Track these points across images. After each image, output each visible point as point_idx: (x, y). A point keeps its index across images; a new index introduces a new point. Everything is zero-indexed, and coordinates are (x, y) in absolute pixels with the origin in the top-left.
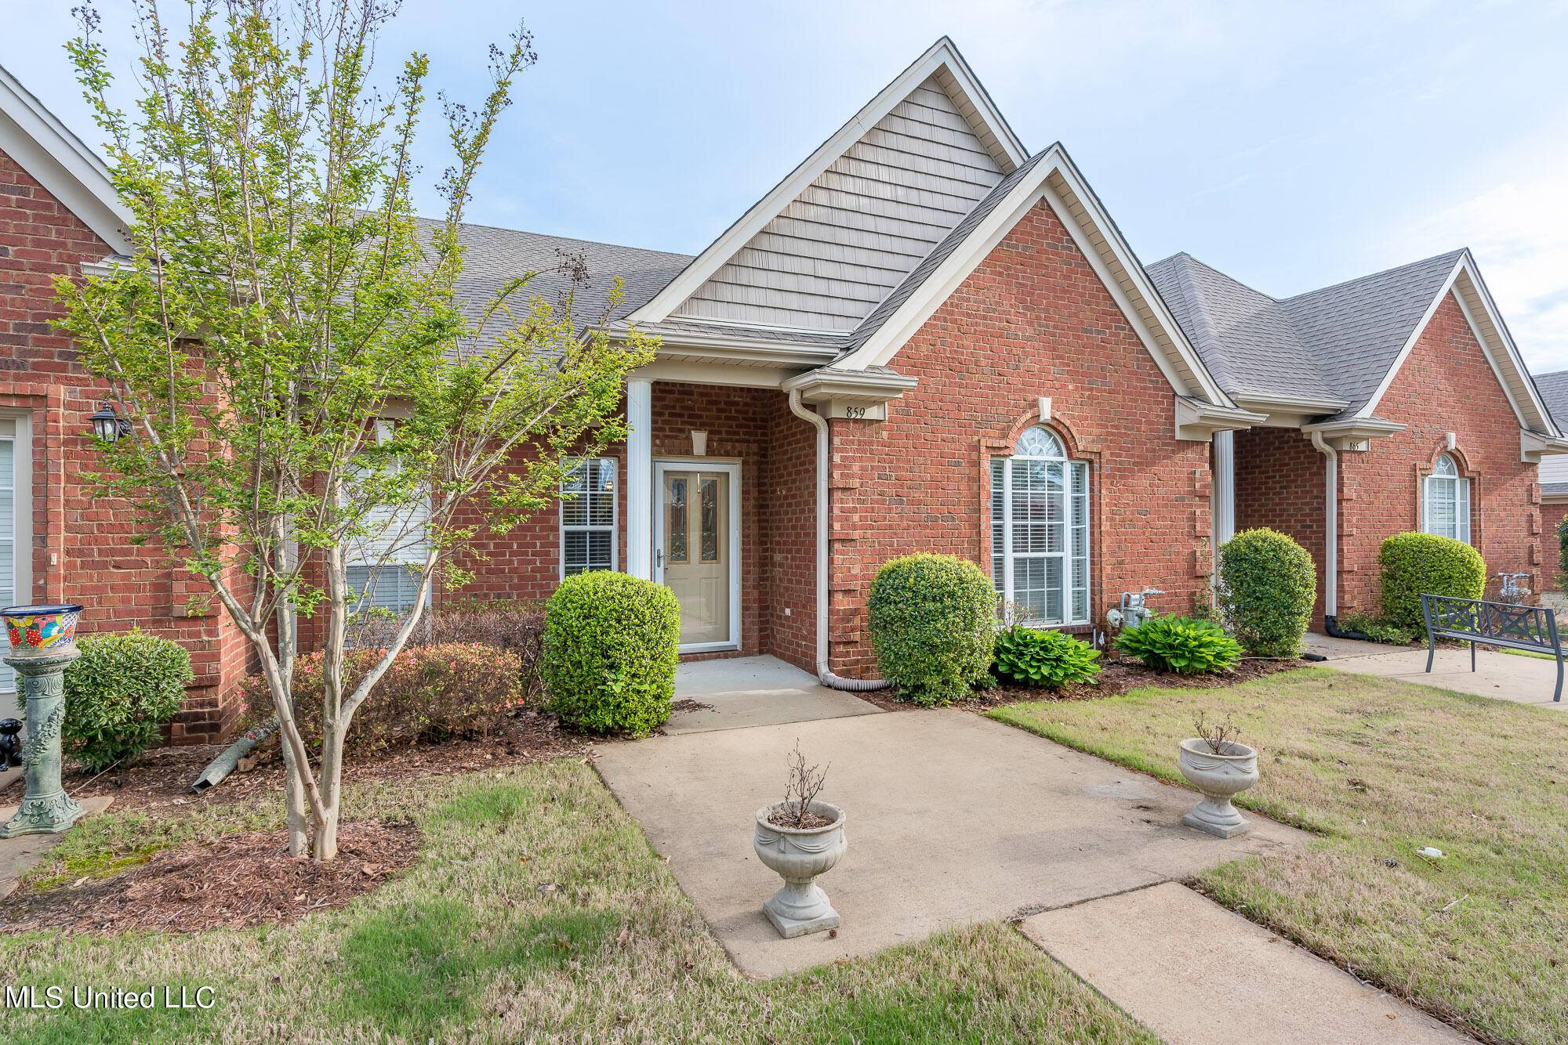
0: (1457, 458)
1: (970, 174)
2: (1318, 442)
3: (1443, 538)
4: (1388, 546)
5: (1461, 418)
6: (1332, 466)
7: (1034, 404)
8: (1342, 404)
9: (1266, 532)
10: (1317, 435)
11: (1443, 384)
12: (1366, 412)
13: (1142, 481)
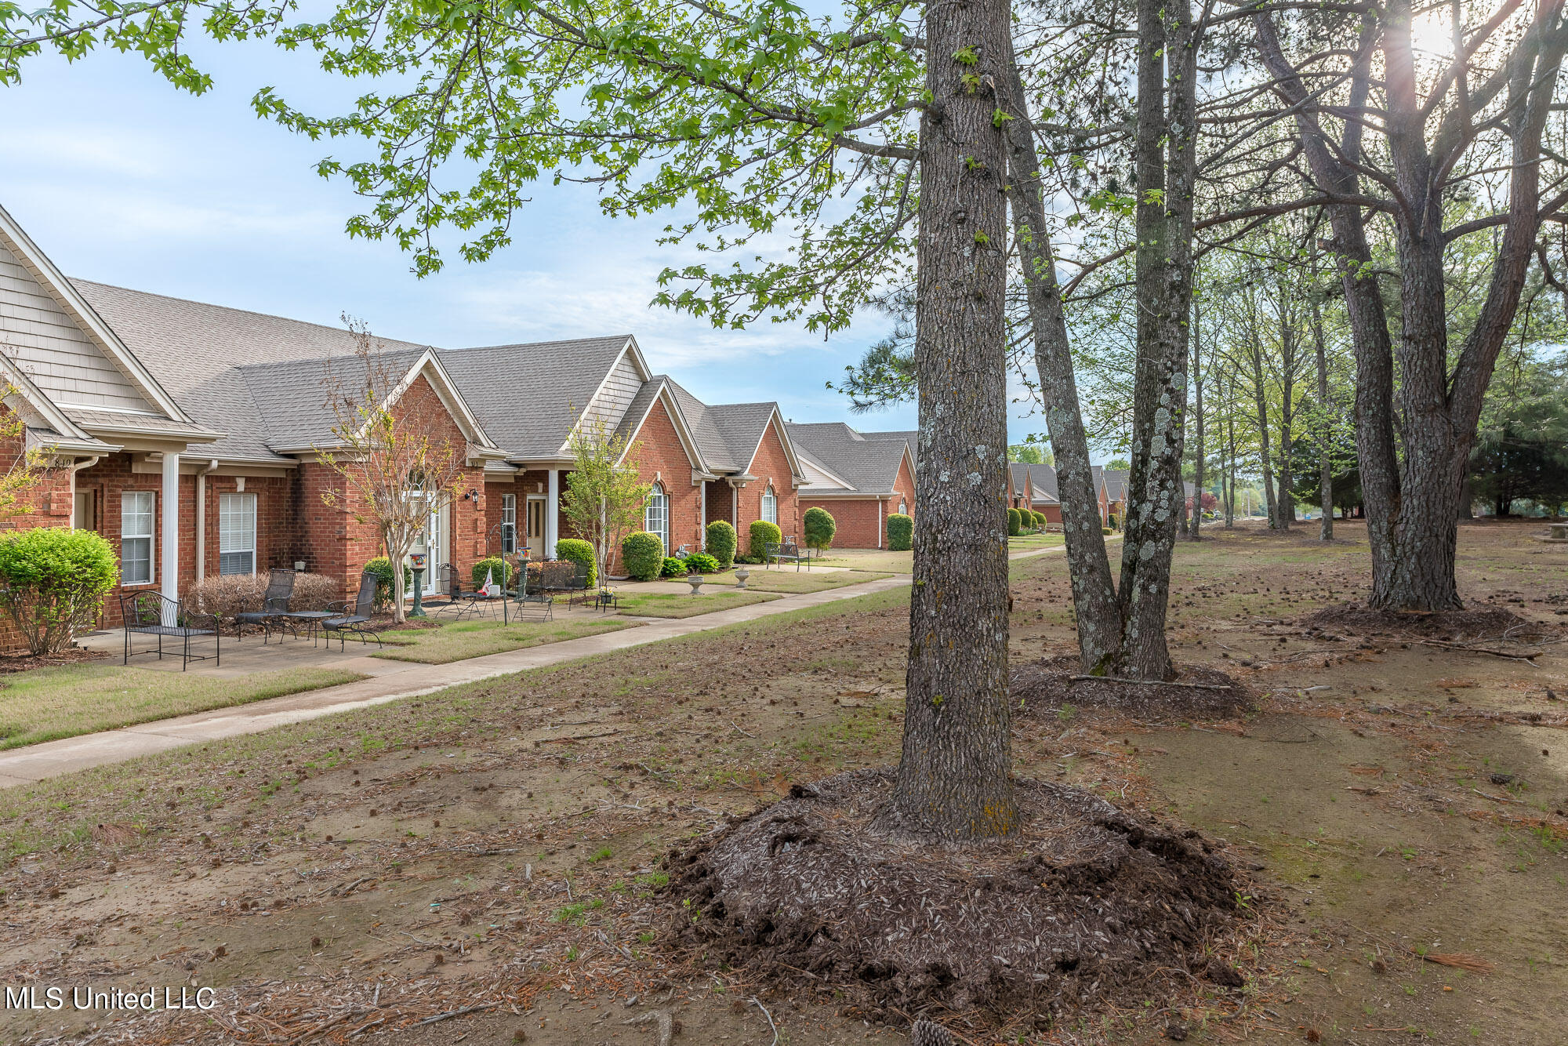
0: (772, 488)
1: (627, 382)
2: (731, 484)
3: (767, 522)
4: (752, 526)
5: (774, 471)
6: (735, 493)
7: (656, 474)
8: (738, 469)
9: (722, 522)
10: (730, 480)
11: (768, 457)
12: (746, 472)
13: (683, 502)
